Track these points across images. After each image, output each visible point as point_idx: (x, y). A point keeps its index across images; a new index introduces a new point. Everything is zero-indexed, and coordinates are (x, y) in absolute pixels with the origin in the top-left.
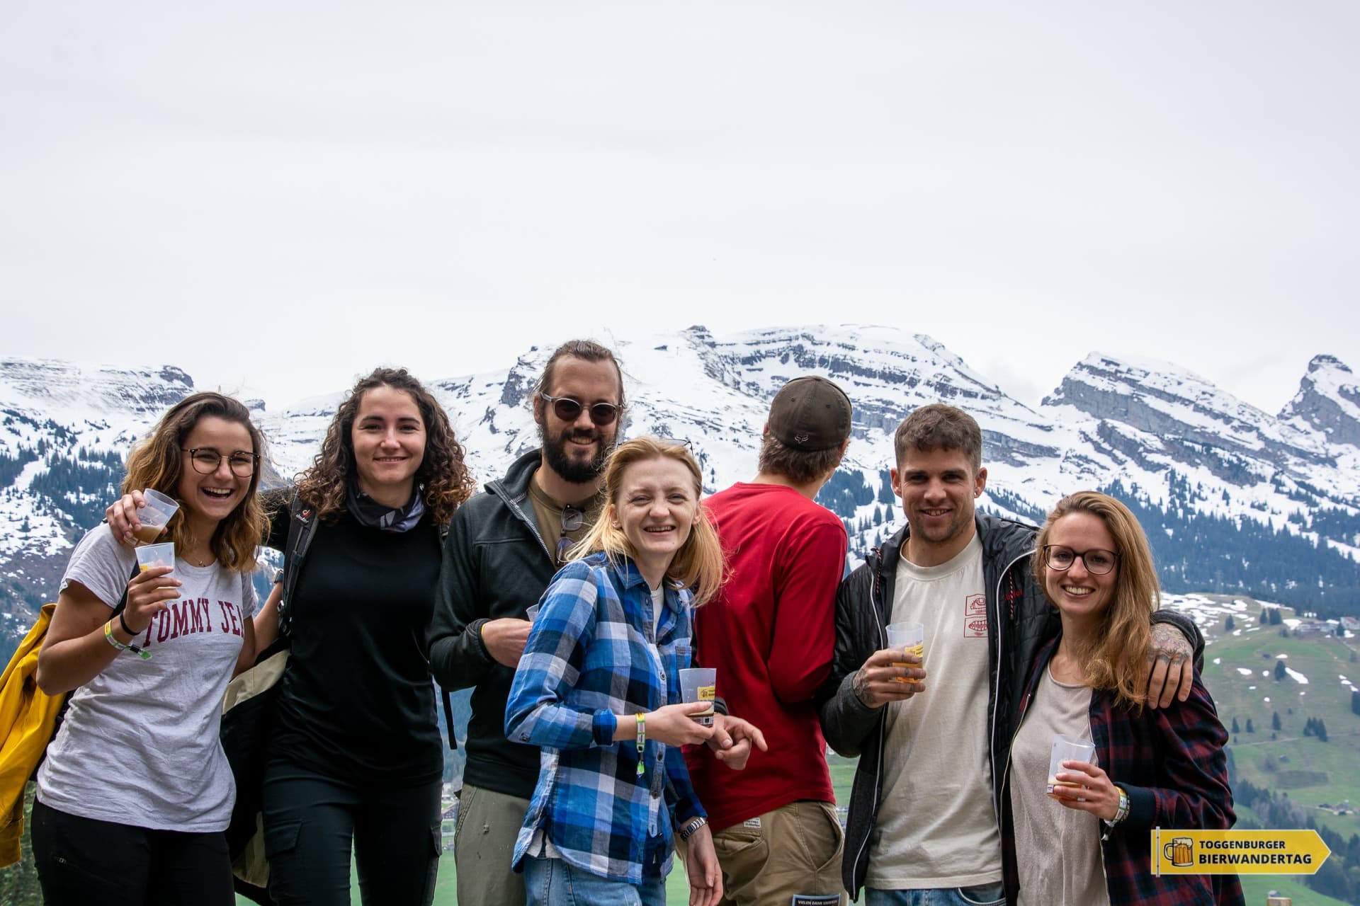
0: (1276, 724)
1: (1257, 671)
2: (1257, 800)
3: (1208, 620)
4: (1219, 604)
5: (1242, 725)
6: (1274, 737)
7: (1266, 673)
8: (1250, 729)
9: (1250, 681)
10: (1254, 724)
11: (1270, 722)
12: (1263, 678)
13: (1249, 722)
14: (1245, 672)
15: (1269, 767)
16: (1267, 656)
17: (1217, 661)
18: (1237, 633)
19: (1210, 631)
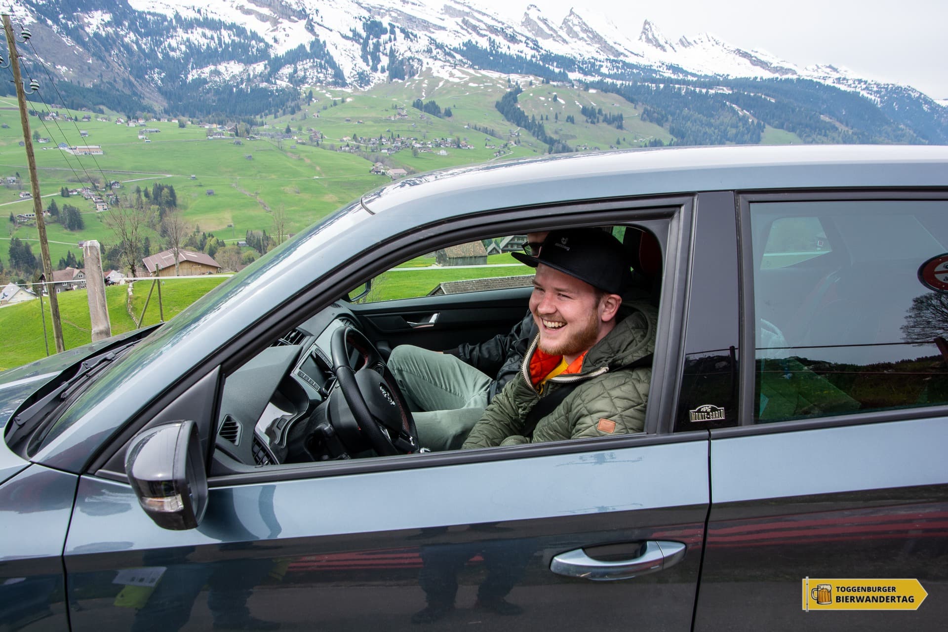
0: (556, 118)
1: (547, 98)
2: (556, 143)
3: (521, 82)
4: (524, 77)
5: (544, 117)
6: (556, 122)
7: (550, 99)
8: (547, 119)
9: (544, 102)
10: (549, 117)
11: (554, 116)
12: (549, 101)
13: (547, 116)
14: (543, 99)
15: (556, 132)
16: (549, 93)
17: (531, 95)
18: (534, 87)
19: (522, 86)
